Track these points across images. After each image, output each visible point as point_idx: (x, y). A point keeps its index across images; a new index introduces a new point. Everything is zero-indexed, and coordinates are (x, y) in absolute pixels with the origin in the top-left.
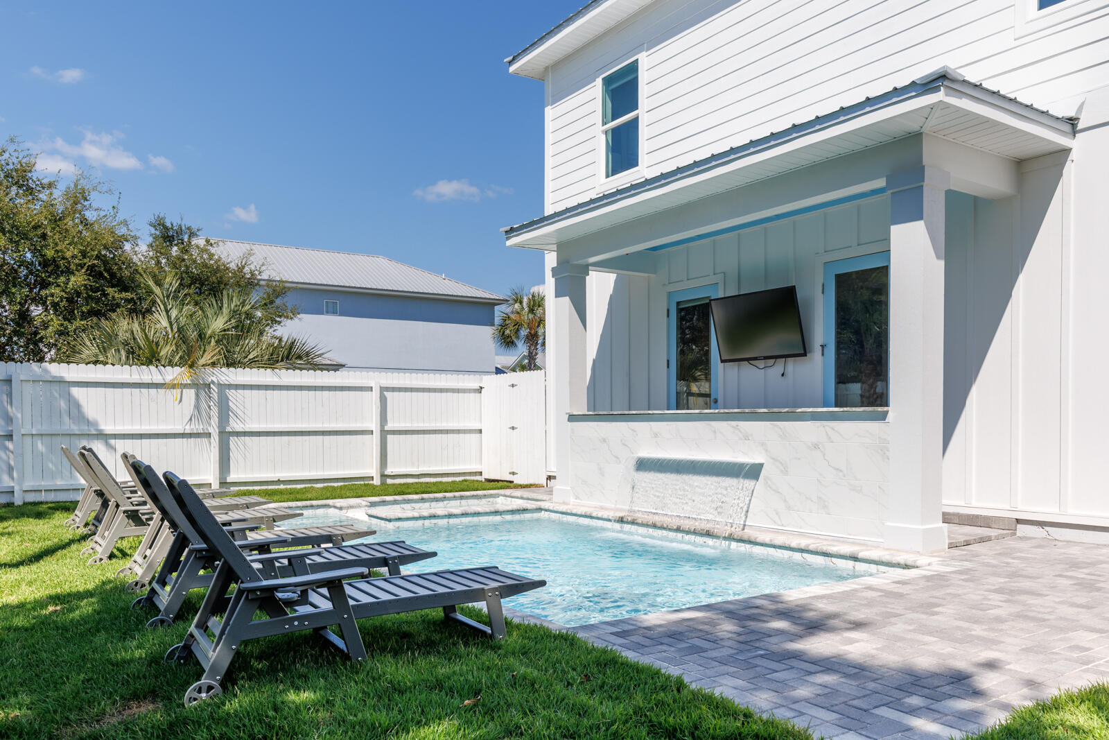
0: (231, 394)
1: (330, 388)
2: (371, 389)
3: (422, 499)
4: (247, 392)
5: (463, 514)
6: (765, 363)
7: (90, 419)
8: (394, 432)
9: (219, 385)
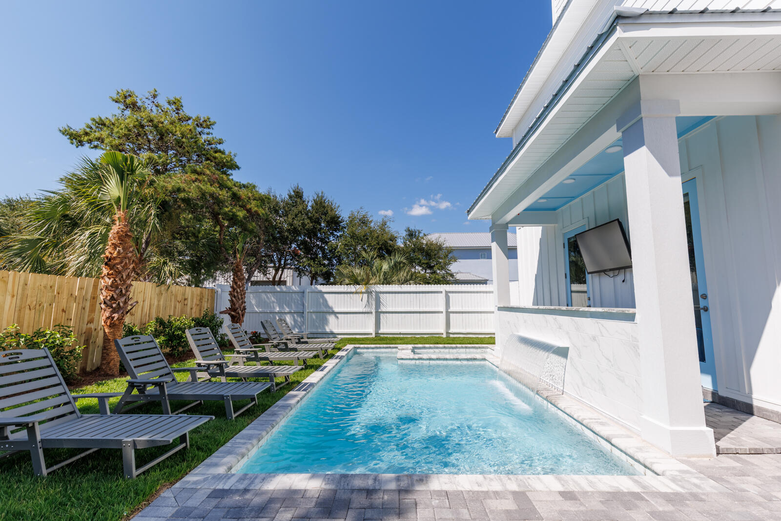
0: (381, 295)
1: (423, 292)
2: (441, 292)
3: (445, 347)
4: (388, 295)
5: (437, 359)
6: (613, 273)
7: (330, 306)
8: (453, 312)
9: (376, 292)
